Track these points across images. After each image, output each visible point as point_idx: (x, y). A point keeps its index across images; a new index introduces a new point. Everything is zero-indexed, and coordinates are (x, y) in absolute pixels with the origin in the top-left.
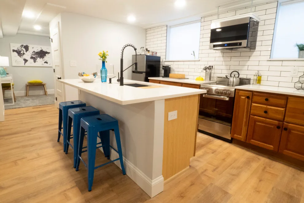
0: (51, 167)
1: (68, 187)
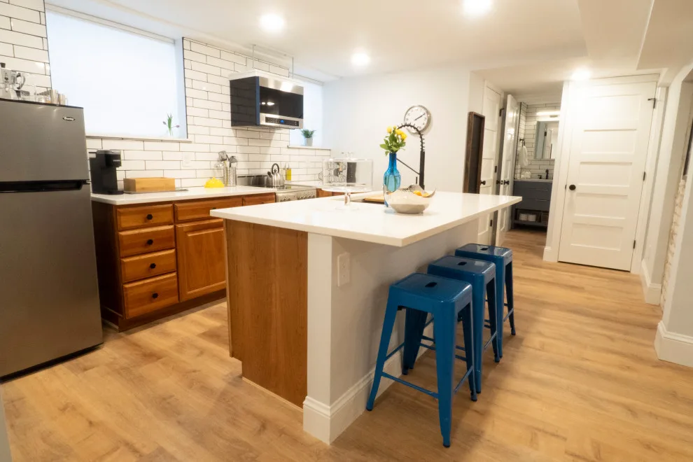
0: (532, 387)
1: (531, 350)
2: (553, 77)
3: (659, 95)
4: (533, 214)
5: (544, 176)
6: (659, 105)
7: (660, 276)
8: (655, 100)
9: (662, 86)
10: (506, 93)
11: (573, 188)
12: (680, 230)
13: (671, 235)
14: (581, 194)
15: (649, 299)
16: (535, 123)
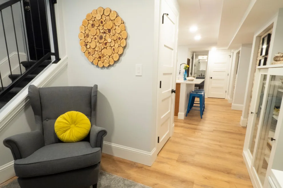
2: (206, 49)
3: (231, 55)
4: (198, 87)
5: (200, 75)
6: (231, 57)
7: (232, 97)
8: (230, 56)
9: (232, 52)
10: (193, 52)
11: (211, 78)
12: (235, 86)
13: (234, 87)
14: (213, 80)
15: (229, 102)
16: (198, 60)
